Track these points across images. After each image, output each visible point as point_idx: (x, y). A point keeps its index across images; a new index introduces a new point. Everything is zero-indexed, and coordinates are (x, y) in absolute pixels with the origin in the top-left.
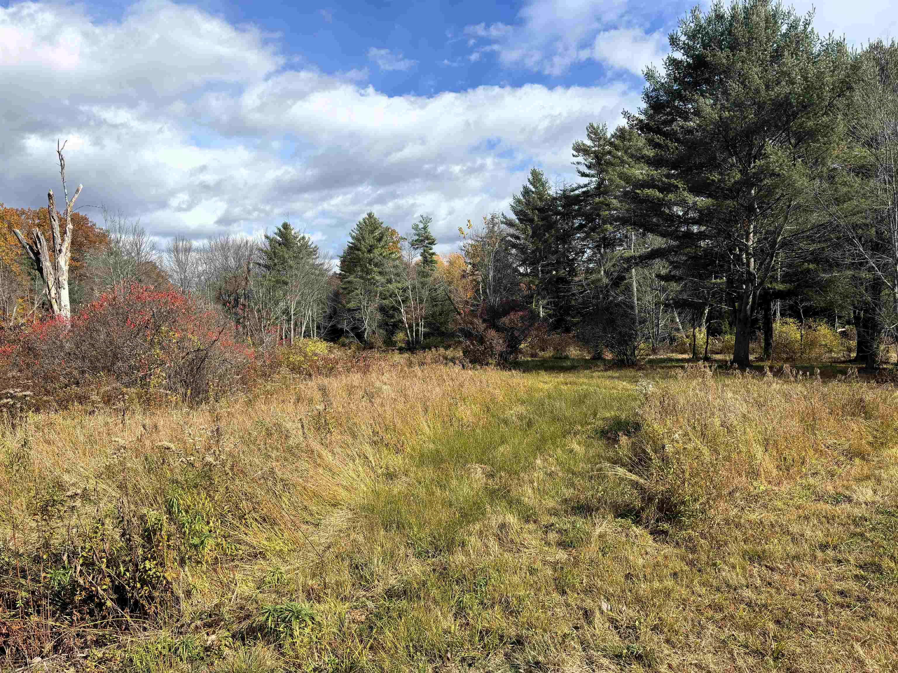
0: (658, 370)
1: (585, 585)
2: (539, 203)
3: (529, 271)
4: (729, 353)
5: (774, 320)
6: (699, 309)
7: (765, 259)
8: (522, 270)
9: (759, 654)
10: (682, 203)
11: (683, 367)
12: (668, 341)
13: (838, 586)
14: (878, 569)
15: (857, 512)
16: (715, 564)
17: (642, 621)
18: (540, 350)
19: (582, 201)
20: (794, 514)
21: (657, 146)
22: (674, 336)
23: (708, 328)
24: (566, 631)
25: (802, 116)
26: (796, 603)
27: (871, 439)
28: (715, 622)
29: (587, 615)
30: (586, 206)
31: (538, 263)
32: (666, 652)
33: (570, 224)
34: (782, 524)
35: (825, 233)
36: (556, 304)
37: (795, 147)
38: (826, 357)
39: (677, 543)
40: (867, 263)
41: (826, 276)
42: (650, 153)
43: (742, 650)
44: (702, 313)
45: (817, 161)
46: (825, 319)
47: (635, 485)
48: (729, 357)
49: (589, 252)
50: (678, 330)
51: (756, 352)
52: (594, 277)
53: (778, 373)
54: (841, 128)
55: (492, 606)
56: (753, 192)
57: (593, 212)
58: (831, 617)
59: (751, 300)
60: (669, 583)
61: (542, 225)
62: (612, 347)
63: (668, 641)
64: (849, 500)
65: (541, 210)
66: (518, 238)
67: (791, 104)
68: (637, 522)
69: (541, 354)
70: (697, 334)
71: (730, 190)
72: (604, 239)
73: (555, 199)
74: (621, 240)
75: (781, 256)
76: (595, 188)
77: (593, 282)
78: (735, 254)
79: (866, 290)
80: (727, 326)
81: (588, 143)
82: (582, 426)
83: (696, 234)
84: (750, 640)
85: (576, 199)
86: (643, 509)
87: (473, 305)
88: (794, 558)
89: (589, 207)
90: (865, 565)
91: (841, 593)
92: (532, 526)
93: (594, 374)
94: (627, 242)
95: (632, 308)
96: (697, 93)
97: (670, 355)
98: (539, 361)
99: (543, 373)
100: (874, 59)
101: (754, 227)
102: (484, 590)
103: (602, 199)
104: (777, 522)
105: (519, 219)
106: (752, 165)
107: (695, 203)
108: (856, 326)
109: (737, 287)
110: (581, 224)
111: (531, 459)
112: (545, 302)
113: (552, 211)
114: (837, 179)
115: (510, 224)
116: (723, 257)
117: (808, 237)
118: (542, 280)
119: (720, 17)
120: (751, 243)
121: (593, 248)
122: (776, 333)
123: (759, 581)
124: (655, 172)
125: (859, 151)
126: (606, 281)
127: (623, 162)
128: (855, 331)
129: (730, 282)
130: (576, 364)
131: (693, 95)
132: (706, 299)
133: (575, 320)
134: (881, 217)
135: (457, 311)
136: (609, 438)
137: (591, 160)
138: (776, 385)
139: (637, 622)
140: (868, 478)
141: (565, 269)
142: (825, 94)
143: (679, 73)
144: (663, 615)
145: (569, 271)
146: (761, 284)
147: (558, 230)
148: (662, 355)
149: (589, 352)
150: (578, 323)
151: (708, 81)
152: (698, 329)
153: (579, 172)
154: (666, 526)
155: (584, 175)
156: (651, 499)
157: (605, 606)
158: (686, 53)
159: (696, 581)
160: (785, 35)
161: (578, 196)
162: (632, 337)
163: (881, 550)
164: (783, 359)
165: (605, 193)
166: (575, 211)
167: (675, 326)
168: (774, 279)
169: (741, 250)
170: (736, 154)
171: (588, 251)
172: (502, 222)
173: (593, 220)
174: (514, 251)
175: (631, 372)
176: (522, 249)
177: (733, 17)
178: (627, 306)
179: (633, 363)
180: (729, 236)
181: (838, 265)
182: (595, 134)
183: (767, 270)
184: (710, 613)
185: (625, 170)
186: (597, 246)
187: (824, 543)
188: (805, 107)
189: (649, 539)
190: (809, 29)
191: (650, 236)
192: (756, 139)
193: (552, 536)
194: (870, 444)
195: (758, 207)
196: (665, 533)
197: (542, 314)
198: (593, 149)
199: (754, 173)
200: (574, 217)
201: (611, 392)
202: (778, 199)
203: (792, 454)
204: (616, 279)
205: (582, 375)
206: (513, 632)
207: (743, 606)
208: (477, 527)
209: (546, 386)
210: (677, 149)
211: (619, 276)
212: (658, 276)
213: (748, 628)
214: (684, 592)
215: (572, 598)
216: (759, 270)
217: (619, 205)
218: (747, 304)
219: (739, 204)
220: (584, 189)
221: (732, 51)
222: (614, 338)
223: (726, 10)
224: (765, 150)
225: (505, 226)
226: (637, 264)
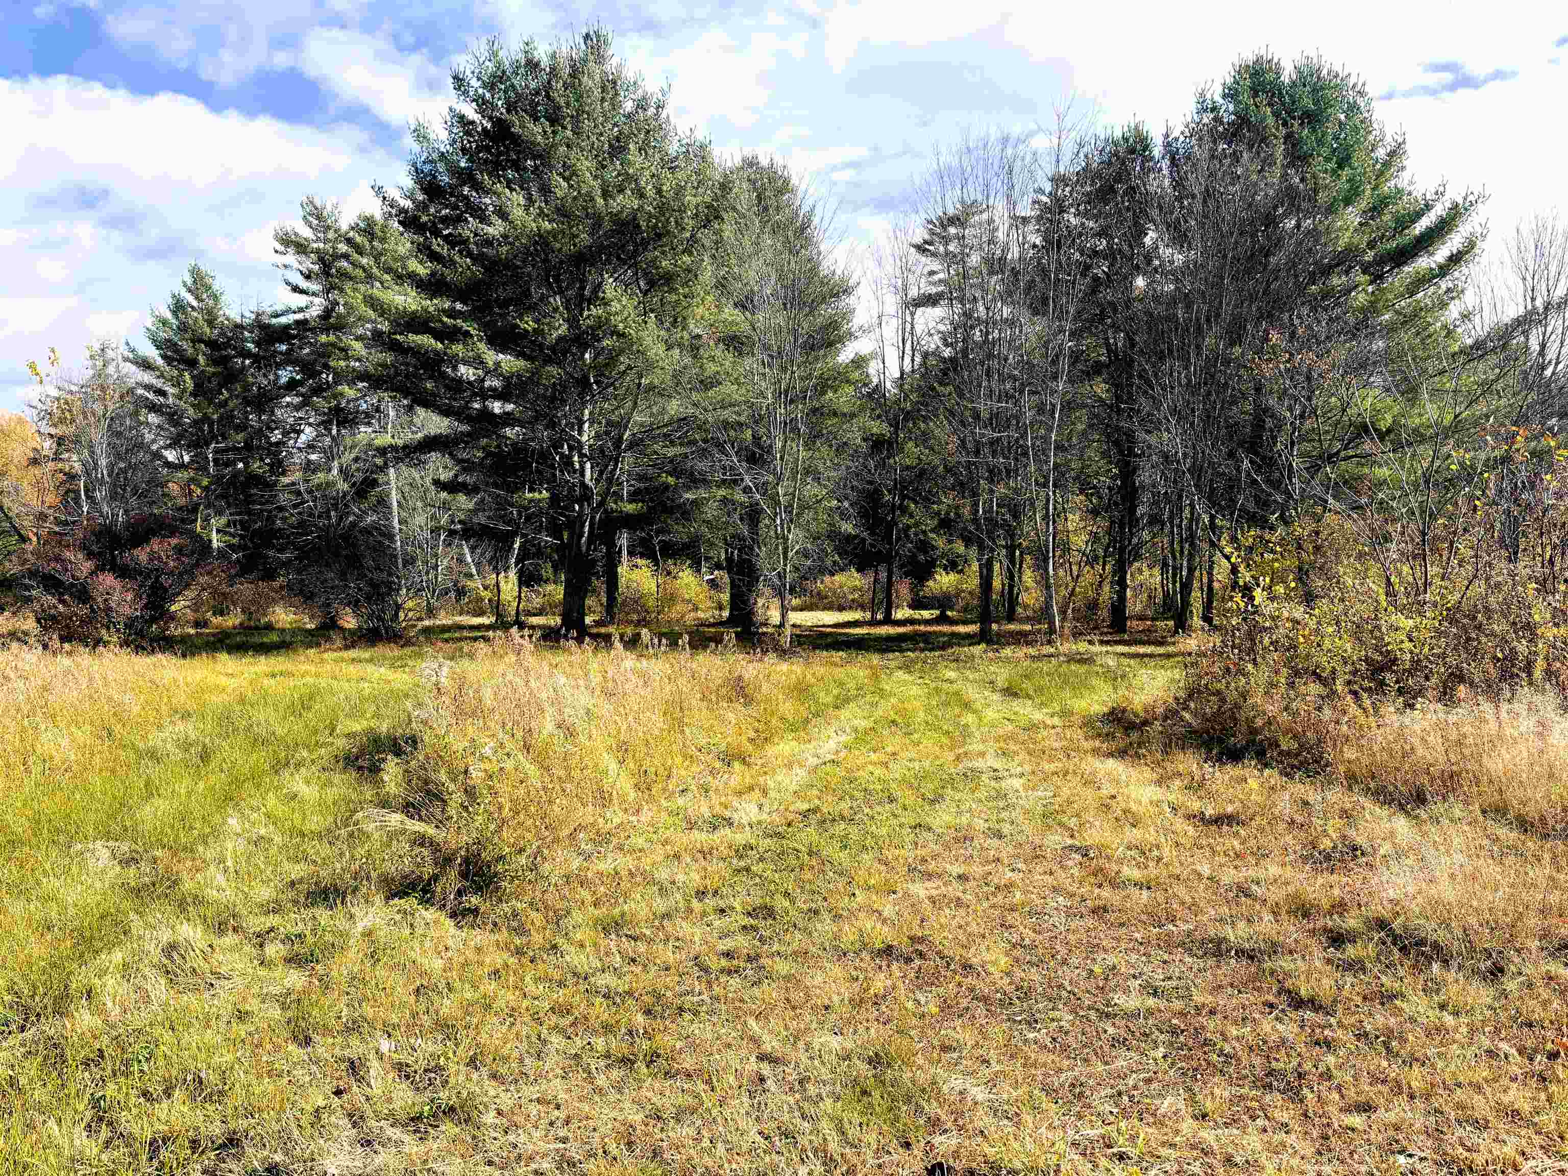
0: (440, 644)
1: (344, 1020)
2: (208, 330)
3: (186, 458)
4: (554, 614)
5: (620, 562)
6: (506, 540)
7: (607, 466)
8: (171, 456)
9: (627, 1062)
10: (478, 362)
11: (486, 639)
12: (453, 595)
13: (722, 946)
14: (769, 912)
15: (741, 838)
16: (554, 947)
17: (451, 1055)
18: (214, 614)
19: (294, 337)
20: (659, 854)
21: (434, 257)
22: (463, 587)
23: (521, 574)
24: (321, 1102)
25: (655, 249)
26: (671, 980)
27: (752, 734)
28: (562, 1031)
29: (355, 1068)
30: (301, 348)
31: (207, 444)
32: (492, 1093)
33: (272, 377)
34: (645, 871)
35: (688, 431)
36: (244, 525)
37: (645, 293)
38: (690, 618)
39: (495, 924)
40: (742, 480)
41: (689, 496)
42: (422, 270)
43: (602, 1063)
44: (511, 547)
45: (675, 321)
46: (689, 562)
47: (421, 840)
48: (555, 621)
49: (308, 433)
50: (470, 576)
51: (594, 612)
52: (321, 477)
53: (632, 643)
54: (707, 275)
55: (168, 1093)
56: (587, 356)
57: (316, 360)
58: (717, 990)
59: (587, 529)
60: (489, 987)
61: (214, 374)
62: (355, 604)
63: (494, 1076)
64: (729, 823)
65: (212, 344)
66: (161, 393)
67: (638, 226)
68: (427, 899)
69: (217, 620)
70: (502, 584)
71: (553, 348)
72: (338, 410)
73: (239, 327)
74: (367, 415)
75: (628, 461)
76: (318, 316)
77: (319, 486)
78: (562, 456)
79: (741, 519)
80: (550, 571)
81: (306, 233)
82: (310, 752)
83: (499, 416)
84: (613, 1046)
85: (283, 333)
86: (435, 878)
87: (57, 522)
88: (663, 917)
89: (307, 351)
90: (754, 910)
91: (728, 955)
92: (230, 939)
93: (326, 656)
94: (379, 421)
95: (391, 537)
96: (500, 182)
97: (458, 619)
98: (214, 635)
99: (223, 657)
100: (749, 180)
101: (590, 413)
102: (146, 1068)
103: (332, 338)
104: (638, 869)
105: (164, 357)
106: (586, 313)
107: (498, 364)
108: (729, 573)
109: (565, 508)
110: (292, 379)
111: (217, 819)
112: (223, 520)
113: (235, 348)
114: (702, 351)
115: (145, 365)
116: (544, 456)
117: (665, 435)
118: (218, 480)
119: (532, 65)
120: (585, 438)
121: (318, 425)
122: (622, 581)
123: (618, 959)
124: (429, 302)
125: (730, 313)
126: (342, 486)
127: (370, 277)
128: (726, 579)
129: (554, 500)
130: (288, 638)
131: (494, 183)
132: (518, 525)
133: (283, 557)
134: (760, 415)
135: (20, 535)
136: (360, 768)
137: (310, 264)
138: (630, 661)
139: (442, 1059)
140: (751, 788)
141: (262, 460)
142: (686, 220)
143: (469, 142)
144: (484, 1038)
145: (271, 465)
146: (601, 504)
147: (247, 387)
148: (444, 619)
149: (312, 617)
150: (290, 561)
151: (517, 166)
152: (503, 574)
153: (288, 283)
154: (475, 900)
155: (296, 289)
156: (448, 860)
157: (385, 1046)
158: (481, 111)
159: (527, 979)
160: (629, 116)
161: (287, 327)
162: (392, 589)
163: (772, 887)
164: (632, 621)
165: (339, 327)
166: (281, 353)
167: (465, 570)
168: (618, 497)
169: (571, 448)
170: (561, 292)
171: (308, 430)
172: (126, 359)
173: (314, 374)
174: (153, 418)
175: (392, 651)
176: (173, 417)
177: (553, 69)
178: (383, 534)
179: (395, 636)
180: (552, 425)
181: (705, 481)
182: (319, 217)
183: (610, 481)
184: (554, 1019)
185: (375, 291)
186: (323, 422)
187: (701, 888)
188: (659, 236)
189: (449, 923)
190: (664, 115)
191: (421, 411)
192: (589, 271)
193: (273, 950)
194: (751, 740)
195: (595, 382)
196: (475, 911)
197: (215, 544)
198: (315, 245)
199: (588, 327)
200: (278, 366)
201: (361, 685)
202: (624, 372)
203: (652, 764)
204: (362, 483)
205: (302, 658)
206: (217, 1130)
207: (599, 1000)
208: (118, 956)
209: (232, 683)
210: (469, 268)
211: (365, 479)
212: (436, 482)
213: (608, 1029)
214: (511, 997)
215: (324, 1047)
216: (598, 481)
217: (364, 352)
218: (581, 535)
219: (567, 373)
220: (299, 316)
221: (552, 125)
222: (360, 589)
223: (542, 54)
224: (604, 292)
225: (133, 368)
226: (398, 460)
